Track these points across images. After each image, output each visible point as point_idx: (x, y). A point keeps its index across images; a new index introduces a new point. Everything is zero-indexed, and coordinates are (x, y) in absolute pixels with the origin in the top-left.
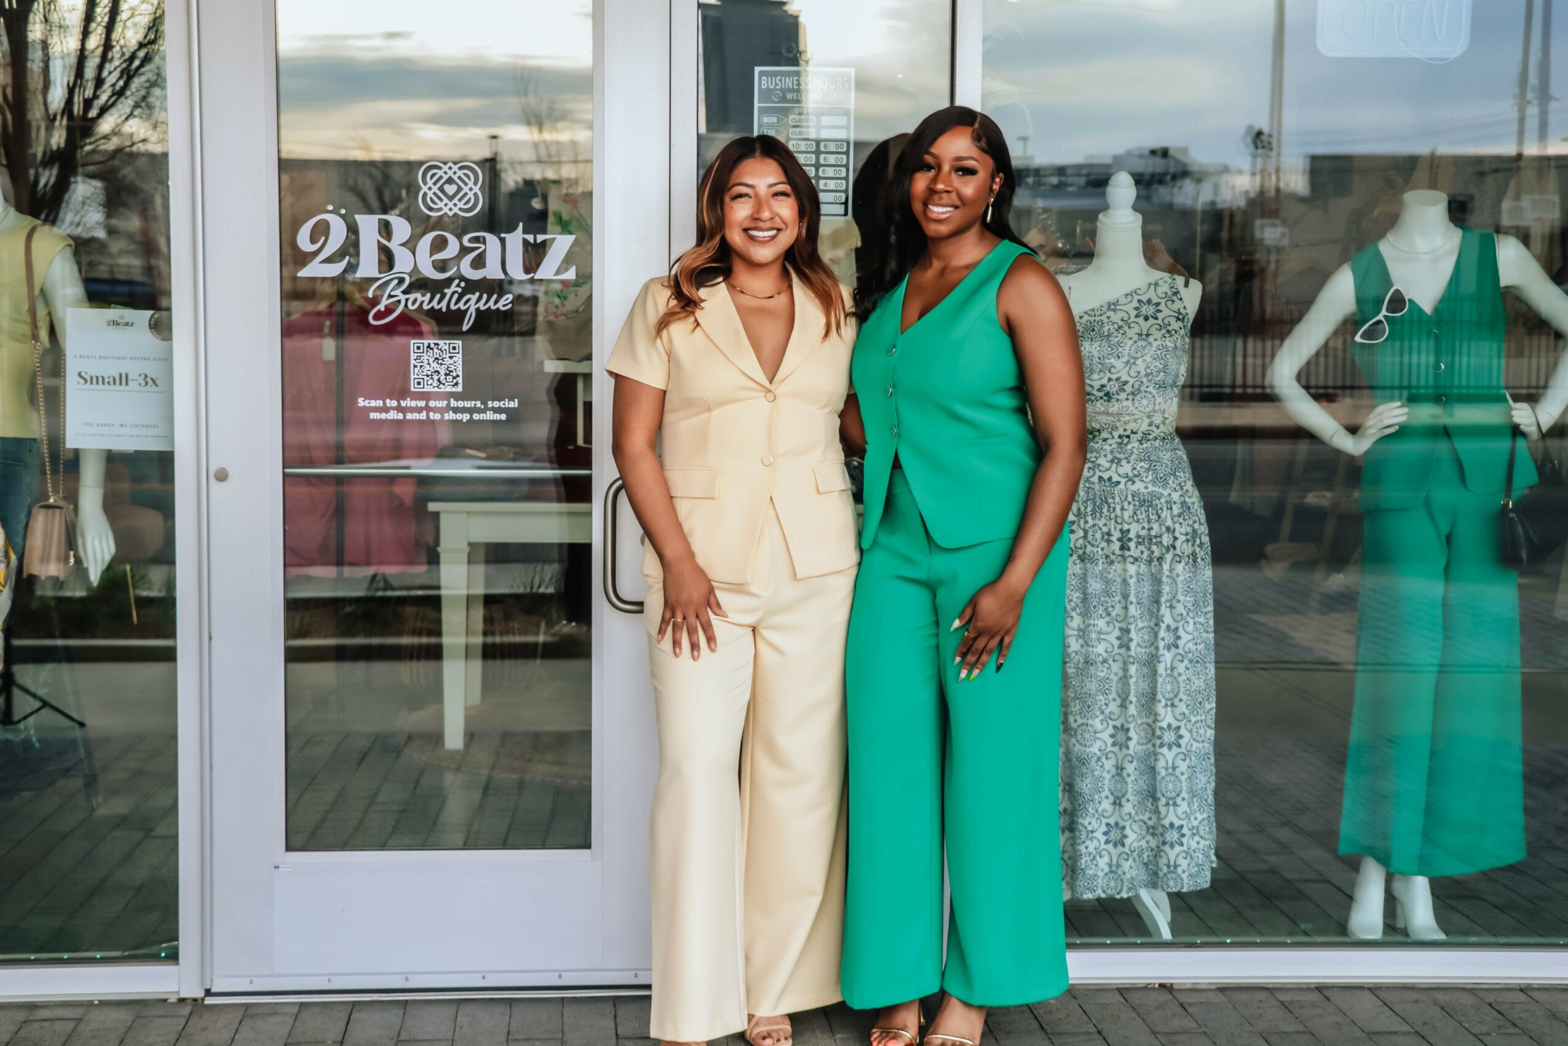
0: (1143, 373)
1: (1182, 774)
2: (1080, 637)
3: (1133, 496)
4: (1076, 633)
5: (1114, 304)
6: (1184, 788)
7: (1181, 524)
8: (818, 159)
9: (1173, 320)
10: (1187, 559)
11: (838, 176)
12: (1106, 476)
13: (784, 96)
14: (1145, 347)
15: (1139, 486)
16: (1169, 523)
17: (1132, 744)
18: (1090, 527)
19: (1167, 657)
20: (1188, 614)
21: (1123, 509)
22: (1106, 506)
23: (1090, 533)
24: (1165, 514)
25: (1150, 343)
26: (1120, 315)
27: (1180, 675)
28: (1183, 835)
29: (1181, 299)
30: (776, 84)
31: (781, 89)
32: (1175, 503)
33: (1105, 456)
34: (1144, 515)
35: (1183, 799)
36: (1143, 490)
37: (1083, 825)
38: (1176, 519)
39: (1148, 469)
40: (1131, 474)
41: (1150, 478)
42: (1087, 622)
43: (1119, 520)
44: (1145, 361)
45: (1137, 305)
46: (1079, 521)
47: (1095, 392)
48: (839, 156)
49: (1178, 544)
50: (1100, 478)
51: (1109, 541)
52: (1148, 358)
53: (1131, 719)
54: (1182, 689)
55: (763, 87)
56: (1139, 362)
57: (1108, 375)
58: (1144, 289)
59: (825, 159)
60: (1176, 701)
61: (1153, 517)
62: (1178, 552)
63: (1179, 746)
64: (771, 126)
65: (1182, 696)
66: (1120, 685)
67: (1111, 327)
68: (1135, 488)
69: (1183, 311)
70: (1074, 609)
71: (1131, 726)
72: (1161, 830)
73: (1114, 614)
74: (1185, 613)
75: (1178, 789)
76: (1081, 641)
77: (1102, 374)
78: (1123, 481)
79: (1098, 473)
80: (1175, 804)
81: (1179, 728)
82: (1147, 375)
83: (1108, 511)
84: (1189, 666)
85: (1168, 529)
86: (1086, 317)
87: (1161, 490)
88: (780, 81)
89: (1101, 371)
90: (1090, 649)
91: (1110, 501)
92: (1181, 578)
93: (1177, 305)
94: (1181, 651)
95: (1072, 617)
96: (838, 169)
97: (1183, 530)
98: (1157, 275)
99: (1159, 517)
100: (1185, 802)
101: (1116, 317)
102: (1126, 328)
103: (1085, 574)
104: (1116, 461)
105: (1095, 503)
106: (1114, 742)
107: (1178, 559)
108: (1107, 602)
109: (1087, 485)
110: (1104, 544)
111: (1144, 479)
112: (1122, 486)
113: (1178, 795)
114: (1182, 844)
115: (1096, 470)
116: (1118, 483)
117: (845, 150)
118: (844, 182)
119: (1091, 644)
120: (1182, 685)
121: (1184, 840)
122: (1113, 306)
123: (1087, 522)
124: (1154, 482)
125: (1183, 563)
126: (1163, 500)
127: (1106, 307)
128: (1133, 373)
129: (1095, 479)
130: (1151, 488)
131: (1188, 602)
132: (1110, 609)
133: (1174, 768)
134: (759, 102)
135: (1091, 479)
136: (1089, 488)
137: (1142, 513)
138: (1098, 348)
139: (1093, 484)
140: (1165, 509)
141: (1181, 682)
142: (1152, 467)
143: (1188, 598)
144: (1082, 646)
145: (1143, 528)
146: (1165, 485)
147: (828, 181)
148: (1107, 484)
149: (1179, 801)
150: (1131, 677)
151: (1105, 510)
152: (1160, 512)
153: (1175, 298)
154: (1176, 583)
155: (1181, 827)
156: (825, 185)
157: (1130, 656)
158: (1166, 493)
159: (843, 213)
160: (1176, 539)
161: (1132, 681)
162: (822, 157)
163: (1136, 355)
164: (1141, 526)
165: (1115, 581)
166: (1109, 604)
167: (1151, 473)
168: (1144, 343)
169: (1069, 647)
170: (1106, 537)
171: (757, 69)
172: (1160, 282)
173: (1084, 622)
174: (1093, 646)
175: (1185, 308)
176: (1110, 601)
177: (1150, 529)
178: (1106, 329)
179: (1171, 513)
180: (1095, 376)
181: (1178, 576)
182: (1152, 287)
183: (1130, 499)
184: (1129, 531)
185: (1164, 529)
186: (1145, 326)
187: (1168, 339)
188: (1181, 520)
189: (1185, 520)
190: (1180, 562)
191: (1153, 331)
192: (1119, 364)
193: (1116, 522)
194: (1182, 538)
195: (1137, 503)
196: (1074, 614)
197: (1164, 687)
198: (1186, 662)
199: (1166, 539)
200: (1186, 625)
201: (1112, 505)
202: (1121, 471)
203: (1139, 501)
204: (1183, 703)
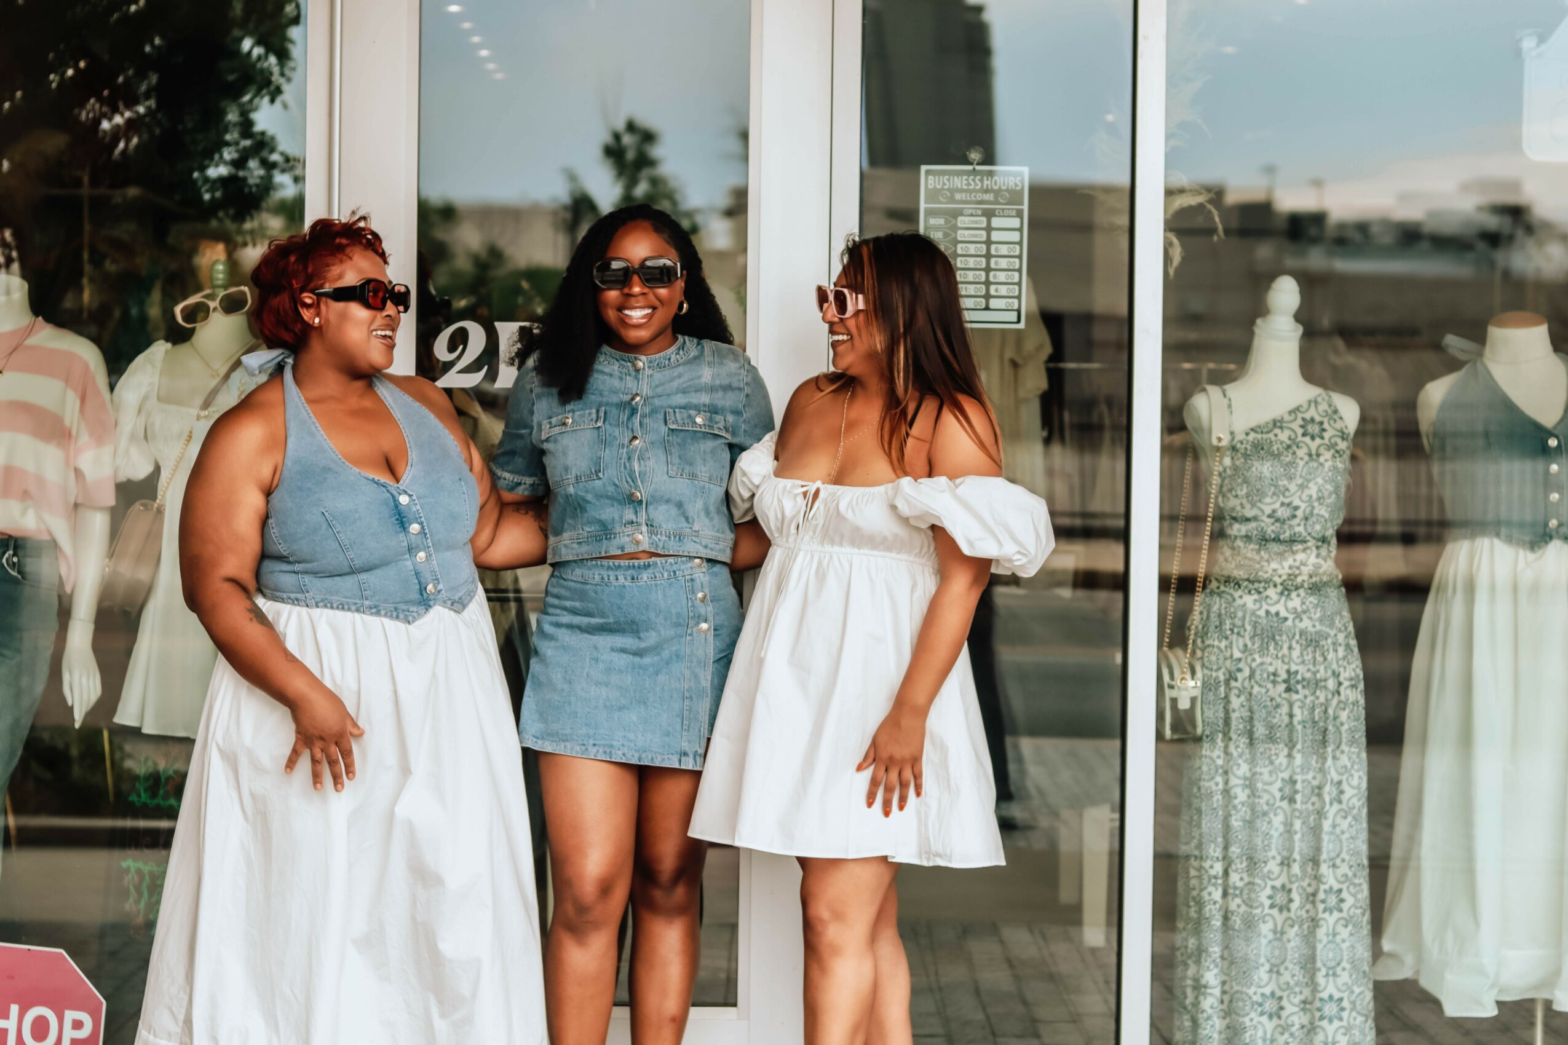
0: (1315, 496)
1: (1344, 941)
2: (1247, 786)
3: (1301, 635)
4: (1241, 782)
5: (1279, 421)
6: (1345, 958)
7: (1345, 668)
8: (988, 263)
9: (1339, 440)
10: (1351, 706)
11: (1010, 281)
12: (1273, 610)
13: (952, 196)
14: (1317, 468)
15: (1306, 624)
16: (1334, 666)
17: (1294, 906)
18: (1258, 666)
19: (1332, 811)
20: (1352, 767)
21: (1290, 648)
22: (1273, 644)
23: (1258, 673)
24: (1331, 656)
25: (1321, 464)
26: (1287, 433)
27: (1343, 832)
28: (1343, 1009)
29: (1341, 418)
30: (944, 184)
31: (949, 190)
32: (1340, 645)
33: (1275, 586)
34: (1310, 656)
35: (1344, 969)
36: (1310, 629)
37: (1247, 994)
38: (1341, 662)
39: (1316, 606)
40: (1299, 609)
41: (1318, 615)
42: (1254, 770)
43: (1286, 660)
44: (1316, 483)
45: (1301, 423)
46: (1246, 658)
47: (1264, 518)
48: (1012, 260)
49: (1342, 689)
50: (1267, 612)
51: (1274, 682)
52: (1320, 481)
53: (1294, 879)
54: (1345, 849)
55: (930, 187)
56: (1311, 485)
57: (1282, 499)
58: (1305, 406)
59: (996, 263)
60: (1338, 862)
61: (1320, 659)
62: (1343, 698)
63: (1341, 911)
64: (937, 228)
65: (1344, 855)
66: (1280, 842)
67: (1280, 447)
68: (1302, 625)
69: (1345, 431)
70: (1240, 756)
71: (1294, 887)
72: (1318, 1004)
73: (1277, 762)
74: (1349, 765)
75: (1338, 958)
76: (1247, 791)
77: (1275, 498)
78: (1291, 617)
79: (1265, 607)
80: (1334, 975)
81: (1340, 891)
82: (1319, 499)
83: (1275, 649)
84: (1353, 823)
85: (1334, 672)
86: (1252, 435)
87: (1328, 630)
88: (948, 180)
89: (1274, 494)
90: (1257, 800)
91: (1277, 638)
92: (1346, 727)
93: (1339, 425)
94: (1344, 806)
95: (1239, 765)
96: (1010, 273)
97: (1347, 675)
98: (1313, 391)
99: (1325, 659)
100: (1346, 972)
101: (1284, 436)
102: (1294, 448)
103: (1251, 718)
104: (1286, 593)
105: (1263, 640)
106: (1272, 904)
107: (1342, 705)
108: (1271, 750)
109: (1254, 619)
110: (1270, 686)
111: (1312, 615)
112: (1289, 623)
113: (1338, 964)
114: (1341, 1019)
115: (1264, 603)
116: (1286, 619)
117: (1017, 253)
118: (1017, 287)
119: (1257, 794)
120: (1345, 844)
121: (1345, 1014)
122: (1278, 424)
123: (1254, 660)
124: (1321, 620)
125: (1347, 711)
126: (1329, 641)
127: (1271, 426)
128: (1304, 498)
129: (1262, 613)
130: (1318, 627)
131: (1353, 753)
132: (1274, 757)
133: (1335, 935)
134: (926, 203)
135: (1258, 613)
136: (1255, 622)
137: (1308, 654)
138: (1270, 469)
139: (1260, 617)
140: (1331, 650)
141: (1344, 840)
142: (1321, 604)
143: (1353, 749)
144: (1249, 797)
145: (1309, 670)
146: (1332, 625)
147: (999, 287)
148: (1275, 619)
149: (1339, 970)
150: (1296, 833)
151: (1271, 648)
152: (1326, 654)
153: (1335, 417)
154: (1340, 733)
155: (1341, 1000)
156: (996, 290)
157: (1295, 810)
158: (1332, 633)
159: (1015, 320)
160: (1340, 684)
161: (1297, 837)
162: (993, 260)
163: (1309, 477)
164: (1306, 668)
165: (1280, 726)
166: (1273, 752)
167: (1319, 609)
168: (1315, 464)
169: (1236, 797)
170: (1272, 678)
171: (924, 168)
172: (1319, 400)
173: (1250, 770)
174: (1259, 797)
175: (1346, 427)
176: (1273, 748)
177: (1315, 673)
178: (1275, 448)
179: (1337, 656)
180: (1268, 500)
181: (1342, 724)
182: (1313, 405)
183: (1297, 637)
184: (1297, 672)
185: (1330, 673)
186: (1314, 445)
187: (1338, 459)
188: (1345, 664)
189: (1349, 663)
190: (1344, 709)
191: (1322, 450)
192: (1293, 487)
193: (1283, 662)
194: (1346, 684)
195: (1304, 642)
196: (1240, 761)
197: (1328, 847)
198: (1350, 819)
199: (1331, 684)
200: (1350, 779)
201: (1280, 643)
202: (1291, 604)
203: (1306, 640)
204: (1346, 863)
